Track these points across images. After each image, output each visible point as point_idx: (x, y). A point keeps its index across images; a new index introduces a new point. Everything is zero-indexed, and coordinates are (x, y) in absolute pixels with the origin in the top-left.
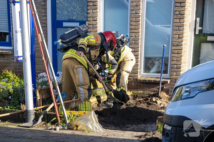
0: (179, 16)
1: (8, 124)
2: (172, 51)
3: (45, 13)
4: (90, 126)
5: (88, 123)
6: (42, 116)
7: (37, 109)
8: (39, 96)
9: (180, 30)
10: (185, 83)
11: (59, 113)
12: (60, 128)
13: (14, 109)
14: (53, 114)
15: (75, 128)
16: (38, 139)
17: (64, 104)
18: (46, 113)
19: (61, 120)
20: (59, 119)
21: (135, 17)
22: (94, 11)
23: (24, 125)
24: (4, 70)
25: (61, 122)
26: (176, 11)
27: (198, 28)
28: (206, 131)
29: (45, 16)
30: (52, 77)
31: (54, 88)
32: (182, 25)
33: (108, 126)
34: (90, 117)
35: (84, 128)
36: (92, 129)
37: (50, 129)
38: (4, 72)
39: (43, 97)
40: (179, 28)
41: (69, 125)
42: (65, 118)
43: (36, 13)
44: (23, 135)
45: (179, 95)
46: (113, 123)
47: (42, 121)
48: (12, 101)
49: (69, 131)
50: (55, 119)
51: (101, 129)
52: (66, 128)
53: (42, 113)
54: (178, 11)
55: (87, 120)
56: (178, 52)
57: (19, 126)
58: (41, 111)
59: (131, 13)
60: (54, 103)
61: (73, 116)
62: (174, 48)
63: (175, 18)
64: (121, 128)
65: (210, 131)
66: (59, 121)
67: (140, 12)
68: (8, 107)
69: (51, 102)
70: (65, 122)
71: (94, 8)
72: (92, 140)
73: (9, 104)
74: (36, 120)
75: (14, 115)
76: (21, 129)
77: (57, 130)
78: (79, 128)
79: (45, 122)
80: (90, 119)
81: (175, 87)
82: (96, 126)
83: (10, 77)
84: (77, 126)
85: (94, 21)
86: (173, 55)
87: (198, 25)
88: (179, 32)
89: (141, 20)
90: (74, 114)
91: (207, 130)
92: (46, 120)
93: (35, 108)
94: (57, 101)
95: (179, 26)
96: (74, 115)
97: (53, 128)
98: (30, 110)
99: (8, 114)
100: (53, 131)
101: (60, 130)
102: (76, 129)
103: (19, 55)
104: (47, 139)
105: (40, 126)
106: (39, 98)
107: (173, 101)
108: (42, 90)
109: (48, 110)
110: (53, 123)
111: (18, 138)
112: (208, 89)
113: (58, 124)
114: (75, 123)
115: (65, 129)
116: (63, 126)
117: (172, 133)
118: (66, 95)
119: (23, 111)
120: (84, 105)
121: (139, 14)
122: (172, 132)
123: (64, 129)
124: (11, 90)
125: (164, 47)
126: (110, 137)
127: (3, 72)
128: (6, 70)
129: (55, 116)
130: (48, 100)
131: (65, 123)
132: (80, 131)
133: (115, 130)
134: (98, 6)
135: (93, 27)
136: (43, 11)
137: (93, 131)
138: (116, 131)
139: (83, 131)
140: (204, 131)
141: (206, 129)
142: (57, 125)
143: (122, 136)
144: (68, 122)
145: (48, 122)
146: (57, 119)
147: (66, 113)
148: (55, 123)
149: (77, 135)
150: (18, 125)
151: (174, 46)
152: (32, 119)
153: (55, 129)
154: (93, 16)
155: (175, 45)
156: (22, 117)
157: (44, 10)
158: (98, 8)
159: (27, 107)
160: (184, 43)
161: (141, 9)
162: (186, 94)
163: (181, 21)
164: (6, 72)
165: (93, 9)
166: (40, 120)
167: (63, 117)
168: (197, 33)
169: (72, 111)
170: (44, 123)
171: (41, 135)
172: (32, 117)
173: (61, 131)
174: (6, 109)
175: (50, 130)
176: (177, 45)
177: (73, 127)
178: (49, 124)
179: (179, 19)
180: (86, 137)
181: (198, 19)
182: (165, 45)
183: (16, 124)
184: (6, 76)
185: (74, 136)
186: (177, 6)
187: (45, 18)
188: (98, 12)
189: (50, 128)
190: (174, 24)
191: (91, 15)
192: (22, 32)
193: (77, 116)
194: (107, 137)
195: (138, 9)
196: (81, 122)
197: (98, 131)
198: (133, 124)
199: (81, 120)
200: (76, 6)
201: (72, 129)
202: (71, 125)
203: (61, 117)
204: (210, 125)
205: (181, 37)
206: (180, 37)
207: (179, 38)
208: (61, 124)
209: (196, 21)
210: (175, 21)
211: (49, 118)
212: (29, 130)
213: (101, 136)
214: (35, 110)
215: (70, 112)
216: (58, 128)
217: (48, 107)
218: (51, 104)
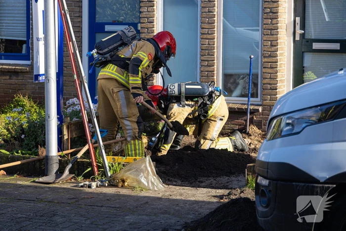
0: (270, 16)
1: (17, 180)
2: (262, 65)
3: (79, 12)
4: (143, 180)
5: (140, 176)
6: (70, 166)
7: (62, 155)
8: (67, 134)
9: (273, 35)
10: (284, 112)
11: (96, 159)
12: (97, 184)
13: (27, 155)
14: (87, 162)
15: (120, 185)
16: (63, 203)
17: (105, 145)
18: (77, 161)
19: (99, 171)
20: (96, 169)
21: (208, 17)
22: (150, 9)
23: (41, 180)
24: (17, 95)
25: (99, 175)
26: (265, 8)
27: (299, 31)
28: (323, 187)
29: (79, 16)
30: (87, 105)
31: (90, 121)
32: (275, 27)
33: (171, 181)
34: (144, 165)
35: (135, 184)
36: (146, 184)
37: (82, 186)
38: (16, 98)
39: (73, 136)
40: (271, 32)
41: (111, 180)
42: (106, 167)
43: (67, 12)
44: (41, 197)
45: (278, 130)
46: (178, 175)
47: (70, 173)
48: (26, 142)
49: (110, 189)
50: (90, 169)
51: (161, 185)
52: (107, 185)
53: (70, 161)
54: (269, 8)
55: (139, 171)
56: (272, 66)
57: (34, 182)
58: (68, 156)
59: (202, 11)
60: (89, 145)
61: (117, 165)
62: (266, 60)
63: (264, 17)
64: (191, 184)
65: (329, 187)
66: (96, 173)
67: (215, 9)
68: (20, 151)
69: (85, 142)
70: (104, 174)
71: (150, 5)
72: (147, 203)
73: (21, 146)
74: (60, 172)
75: (28, 163)
76: (36, 187)
77: (93, 188)
78: (126, 184)
79: (74, 175)
80: (144, 169)
81: (270, 117)
82: (153, 180)
83: (25, 105)
84: (123, 181)
85: (149, 22)
86: (264, 70)
87: (298, 27)
88: (271, 37)
89: (216, 21)
90: (119, 161)
91: (324, 185)
92: (76, 172)
93: (60, 153)
94: (93, 140)
95: (271, 29)
96: (119, 164)
97: (86, 184)
98: (52, 156)
99: (19, 163)
100: (87, 190)
101: (97, 187)
102: (122, 186)
103: (41, 73)
104: (77, 203)
105: (66, 181)
106: (66, 137)
107: (270, 140)
108: (72, 125)
109: (79, 155)
110: (87, 177)
111: (32, 202)
112: (320, 121)
113: (94, 178)
114: (120, 175)
115: (105, 186)
116: (102, 182)
117: (270, 191)
118: (107, 132)
119: (41, 157)
120: (133, 145)
121: (213, 12)
122: (271, 188)
123: (103, 185)
124: (25, 125)
125: (251, 58)
126: (174, 198)
127: (14, 97)
128: (19, 94)
129: (90, 164)
130: (79, 140)
131: (105, 177)
132: (128, 189)
133: (183, 186)
134: (155, 3)
135: (147, 31)
136: (77, 9)
137: (148, 188)
138: (184, 188)
139: (133, 188)
140: (320, 187)
141: (322, 183)
142: (93, 180)
143: (194, 195)
144: (109, 175)
145: (78, 175)
146: (93, 170)
147: (107, 160)
148: (89, 176)
149: (124, 196)
150: (32, 179)
151: (265, 57)
152: (55, 171)
153: (90, 187)
154: (148, 16)
155: (267, 55)
156: (38, 168)
157: (79, 8)
158: (155, 5)
159: (48, 151)
160: (280, 53)
161: (216, 5)
162: (288, 128)
163: (273, 22)
164: (19, 97)
165: (148, 7)
166: (67, 172)
167: (101, 167)
168: (298, 38)
169: (116, 157)
170: (73, 177)
171: (67, 196)
172: (55, 167)
173: (99, 189)
174: (16, 154)
175: (81, 188)
176: (270, 56)
177: (117, 182)
178: (80, 178)
179: (271, 19)
180: (138, 199)
181: (298, 19)
182: (252, 57)
183: (29, 179)
184: (18, 104)
185: (118, 196)
186: (266, 2)
187: (79, 20)
188: (155, 11)
189: (82, 184)
190: (264, 26)
191: (146, 14)
192: (46, 39)
193: (124, 165)
194: (170, 197)
195: (212, 5)
196: (130, 174)
197: (156, 189)
198: (209, 177)
199: (129, 170)
200: (123, 3)
201: (116, 186)
202: (114, 179)
203: (98, 167)
204: (328, 177)
205: (275, 44)
206: (273, 44)
207: (272, 46)
208: (99, 178)
209: (295, 21)
210: (265, 23)
211: (81, 169)
212: (49, 187)
213: (160, 196)
214: (60, 156)
215: (113, 158)
216: (94, 184)
217: (79, 151)
218: (84, 146)
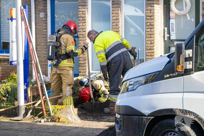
0: (150, 27)
1: (2, 119)
2: (146, 54)
4: (70, 118)
5: (68, 116)
6: (31, 111)
7: (27, 105)
8: (30, 93)
9: (151, 37)
11: (45, 107)
12: (44, 120)
13: (9, 105)
14: (40, 109)
15: (57, 121)
16: (23, 131)
18: (35, 108)
19: (47, 113)
21: (116, 28)
22: (84, 24)
23: (15, 118)
25: (47, 115)
26: (147, 23)
27: (167, 35)
32: (152, 33)
35: (65, 120)
36: (71, 120)
37: (36, 122)
39: (34, 94)
40: (150, 36)
41: (52, 118)
42: (50, 111)
43: (28, 27)
44: (12, 128)
47: (31, 115)
48: (9, 98)
49: (52, 123)
50: (42, 112)
51: (79, 120)
52: (50, 121)
53: (31, 108)
54: (149, 23)
55: (67, 113)
56: (151, 55)
57: (11, 120)
58: (31, 106)
59: (113, 25)
60: (41, 99)
61: (57, 110)
62: (148, 51)
63: (147, 28)
66: (45, 114)
67: (119, 24)
68: (5, 104)
70: (49, 115)
71: (84, 22)
72: (69, 130)
74: (26, 114)
75: (9, 110)
76: (11, 123)
77: (42, 122)
78: (60, 120)
79: (33, 116)
80: (70, 112)
82: (75, 118)
84: (59, 119)
85: (83, 32)
86: (147, 57)
87: (166, 33)
88: (151, 39)
89: (120, 30)
90: (58, 108)
92: (35, 114)
95: (150, 34)
96: (58, 109)
97: (38, 121)
98: (21, 106)
99: (3, 110)
100: (39, 123)
101: (44, 122)
102: (58, 121)
104: (31, 131)
106: (29, 95)
108: (33, 89)
109: (36, 105)
113: (44, 117)
114: (57, 116)
115: (49, 122)
116: (47, 119)
117: (121, 121)
119: (16, 106)
120: (69, 99)
122: (121, 119)
123: (47, 121)
125: (139, 51)
126: (85, 127)
129: (42, 110)
130: (38, 97)
131: (50, 116)
132: (61, 123)
134: (87, 20)
135: (83, 36)
136: (44, 25)
137: (72, 122)
138: (92, 122)
139: (64, 122)
140: (146, 118)
144: (52, 115)
145: (36, 116)
147: (51, 107)
148: (41, 116)
149: (58, 126)
150: (10, 118)
151: (147, 50)
152: (23, 114)
153: (40, 122)
155: (149, 49)
156: (14, 112)
158: (87, 22)
159: (19, 103)
160: (156, 48)
161: (120, 21)
163: (152, 31)
166: (29, 114)
167: (48, 111)
168: (166, 39)
170: (33, 117)
171: (26, 127)
172: (23, 112)
173: (45, 123)
174: (3, 105)
175: (36, 123)
176: (150, 49)
177: (55, 119)
178: (36, 118)
179: (150, 29)
180: (65, 128)
181: (166, 29)
182: (139, 50)
183: (9, 118)
185: (55, 126)
186: (148, 19)
188: (87, 25)
189: (36, 121)
190: (147, 32)
191: (82, 27)
193: (60, 110)
194: (83, 127)
195: (118, 22)
196: (62, 115)
197: (76, 122)
199: (62, 113)
201: (55, 121)
202: (54, 118)
203: (46, 111)
204: (150, 113)
205: (153, 43)
206: (152, 43)
207: (151, 43)
208: (47, 117)
209: (164, 30)
210: (147, 31)
211: (37, 112)
212: (18, 123)
213: (78, 126)
215: (55, 106)
216: (43, 121)
217: (36, 103)
218: (39, 100)
